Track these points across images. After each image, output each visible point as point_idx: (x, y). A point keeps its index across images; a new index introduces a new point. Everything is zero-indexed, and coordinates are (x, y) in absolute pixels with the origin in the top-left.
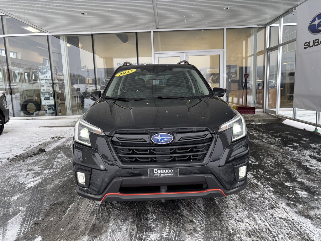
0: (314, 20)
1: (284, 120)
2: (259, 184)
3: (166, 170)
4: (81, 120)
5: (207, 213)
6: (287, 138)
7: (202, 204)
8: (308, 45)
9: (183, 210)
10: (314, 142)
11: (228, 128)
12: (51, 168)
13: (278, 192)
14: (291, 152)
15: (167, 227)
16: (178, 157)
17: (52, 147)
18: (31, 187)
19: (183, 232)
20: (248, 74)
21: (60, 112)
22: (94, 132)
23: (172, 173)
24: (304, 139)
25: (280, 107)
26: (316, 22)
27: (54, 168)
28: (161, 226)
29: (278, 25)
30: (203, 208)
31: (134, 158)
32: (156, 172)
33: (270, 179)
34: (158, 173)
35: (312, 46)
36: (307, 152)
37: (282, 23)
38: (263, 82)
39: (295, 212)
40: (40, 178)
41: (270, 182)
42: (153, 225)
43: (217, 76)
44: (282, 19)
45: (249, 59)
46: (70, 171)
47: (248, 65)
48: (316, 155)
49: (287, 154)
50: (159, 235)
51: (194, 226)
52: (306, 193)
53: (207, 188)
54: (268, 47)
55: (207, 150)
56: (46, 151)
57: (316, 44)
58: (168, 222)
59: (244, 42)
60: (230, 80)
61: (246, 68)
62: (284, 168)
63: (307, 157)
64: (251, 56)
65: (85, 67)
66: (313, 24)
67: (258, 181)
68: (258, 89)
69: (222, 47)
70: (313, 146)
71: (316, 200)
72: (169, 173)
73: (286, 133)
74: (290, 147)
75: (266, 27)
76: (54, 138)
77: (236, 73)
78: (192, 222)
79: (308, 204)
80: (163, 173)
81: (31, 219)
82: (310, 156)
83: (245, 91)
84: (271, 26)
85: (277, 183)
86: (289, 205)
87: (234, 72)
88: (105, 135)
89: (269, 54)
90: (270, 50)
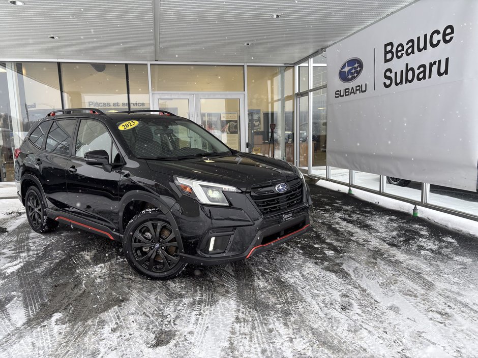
0: (343, 67)
1: (318, 180)
2: (289, 248)
5: (238, 277)
6: (319, 201)
7: (231, 271)
8: (338, 94)
9: (212, 277)
10: (347, 204)
12: (29, 250)
13: (307, 253)
14: (322, 216)
15: (199, 293)
17: (14, 226)
18: (13, 272)
19: (216, 295)
20: (275, 125)
21: (5, 177)
24: (337, 201)
25: (313, 165)
26: (346, 69)
27: (33, 250)
28: (192, 292)
29: (307, 65)
30: (233, 274)
33: (300, 243)
35: (343, 96)
36: (338, 215)
37: (311, 63)
38: (293, 134)
39: (322, 268)
40: (20, 262)
41: (300, 246)
42: (184, 292)
43: (235, 124)
44: (312, 59)
45: (275, 104)
46: (59, 252)
47: (275, 110)
48: (347, 217)
49: (318, 217)
50: (191, 299)
51: (226, 289)
52: (333, 252)
54: (297, 91)
56: (7, 231)
58: (198, 289)
59: (269, 82)
60: (253, 131)
61: (272, 114)
62: (313, 231)
63: (338, 220)
64: (278, 100)
66: (343, 70)
67: (288, 245)
68: (286, 143)
69: (243, 90)
70: (345, 208)
71: (342, 257)
73: (318, 195)
74: (322, 210)
75: (294, 66)
76: (10, 214)
77: (259, 120)
78: (223, 286)
79: (334, 261)
81: (34, 302)
82: (340, 218)
83: (271, 145)
84: (299, 65)
85: (307, 246)
86: (316, 263)
87: (257, 118)
88: (242, 192)
89: (298, 99)
90: (299, 95)
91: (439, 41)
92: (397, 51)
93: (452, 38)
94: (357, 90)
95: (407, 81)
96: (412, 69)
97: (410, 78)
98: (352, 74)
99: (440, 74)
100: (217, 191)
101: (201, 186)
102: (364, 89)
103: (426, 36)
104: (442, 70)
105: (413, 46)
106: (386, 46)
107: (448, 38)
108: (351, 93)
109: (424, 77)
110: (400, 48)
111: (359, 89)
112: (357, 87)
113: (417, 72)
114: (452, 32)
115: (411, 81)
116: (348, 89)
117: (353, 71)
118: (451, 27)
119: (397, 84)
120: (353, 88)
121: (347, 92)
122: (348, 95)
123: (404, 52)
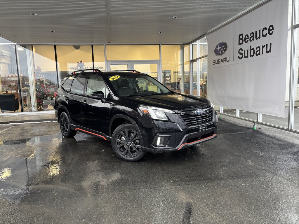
0: (217, 47)
8: (215, 62)
26: (219, 48)
29: (196, 44)
31: (191, 123)
35: (217, 64)
44: (199, 40)
45: (179, 67)
54: (191, 59)
60: (165, 83)
66: (217, 49)
77: (170, 77)
84: (192, 44)
87: (168, 76)
88: (176, 113)
89: (192, 64)
90: (192, 61)
91: (266, 34)
92: (245, 39)
93: (273, 32)
94: (224, 60)
95: (251, 56)
96: (253, 49)
97: (252, 54)
98: (222, 51)
99: (267, 52)
100: (161, 112)
101: (153, 109)
102: (228, 60)
103: (260, 31)
104: (268, 50)
105: (253, 36)
106: (240, 35)
107: (271, 32)
108: (221, 62)
109: (259, 54)
110: (247, 37)
111: (226, 60)
112: (224, 58)
113: (256, 51)
114: (273, 29)
115: (253, 56)
116: (220, 60)
117: (222, 49)
118: (272, 26)
119: (245, 57)
120: (222, 59)
121: (219, 61)
122: (220, 63)
123: (249, 39)
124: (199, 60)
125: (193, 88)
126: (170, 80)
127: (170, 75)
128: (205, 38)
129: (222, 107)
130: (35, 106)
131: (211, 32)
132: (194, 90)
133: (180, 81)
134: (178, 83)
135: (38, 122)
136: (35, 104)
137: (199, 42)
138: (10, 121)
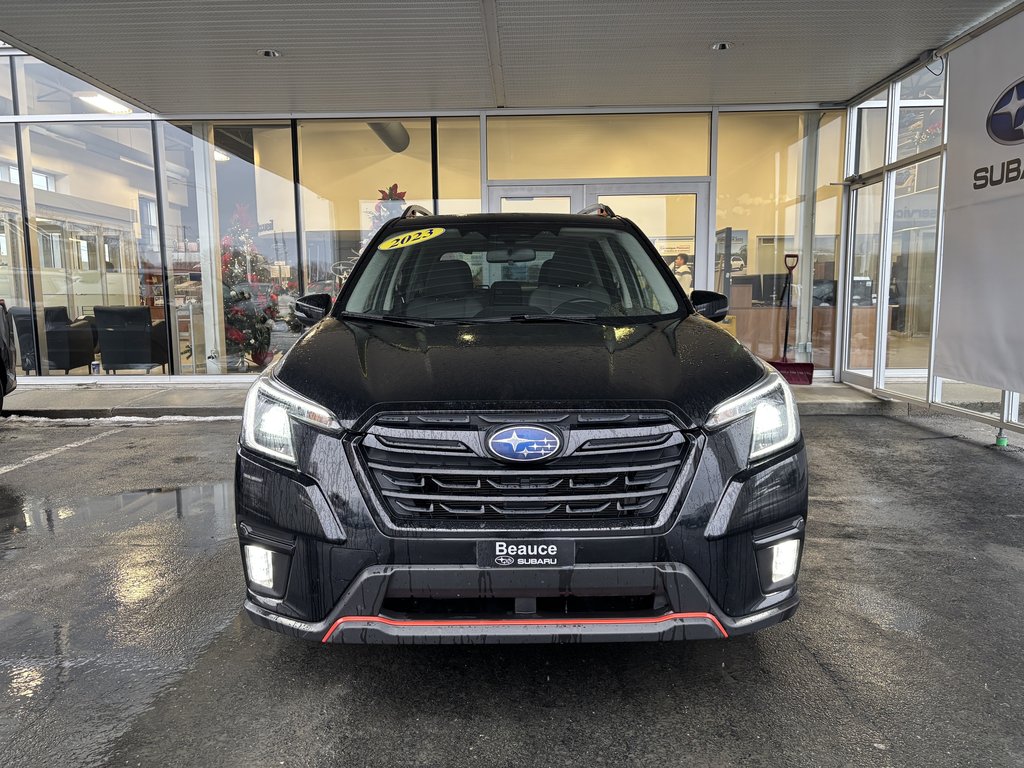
0: (1006, 99)
3: (535, 547)
4: (265, 381)
8: (985, 178)
11: (738, 415)
16: (574, 505)
22: (305, 419)
23: (553, 557)
26: (1013, 107)
29: (884, 104)
31: (432, 506)
32: (501, 551)
34: (507, 554)
44: (898, 86)
45: (790, 211)
53: (669, 607)
54: (852, 173)
55: (671, 487)
57: (1011, 175)
59: (778, 155)
64: (797, 201)
65: (270, 226)
66: (1002, 110)
69: (706, 171)
72: (543, 557)
75: (845, 109)
80: (523, 557)
84: (860, 106)
87: (739, 252)
89: (853, 195)
90: (857, 181)
116: (1016, 162)
121: (1013, 170)
122: (1014, 180)
124: (894, 174)
125: (852, 301)
126: (740, 269)
127: (745, 250)
128: (937, 65)
129: (1016, 396)
130: (217, 352)
131: (973, 35)
132: (854, 310)
133: (794, 272)
134: (788, 278)
135: (211, 418)
136: (219, 349)
137: (897, 98)
138: (116, 407)
